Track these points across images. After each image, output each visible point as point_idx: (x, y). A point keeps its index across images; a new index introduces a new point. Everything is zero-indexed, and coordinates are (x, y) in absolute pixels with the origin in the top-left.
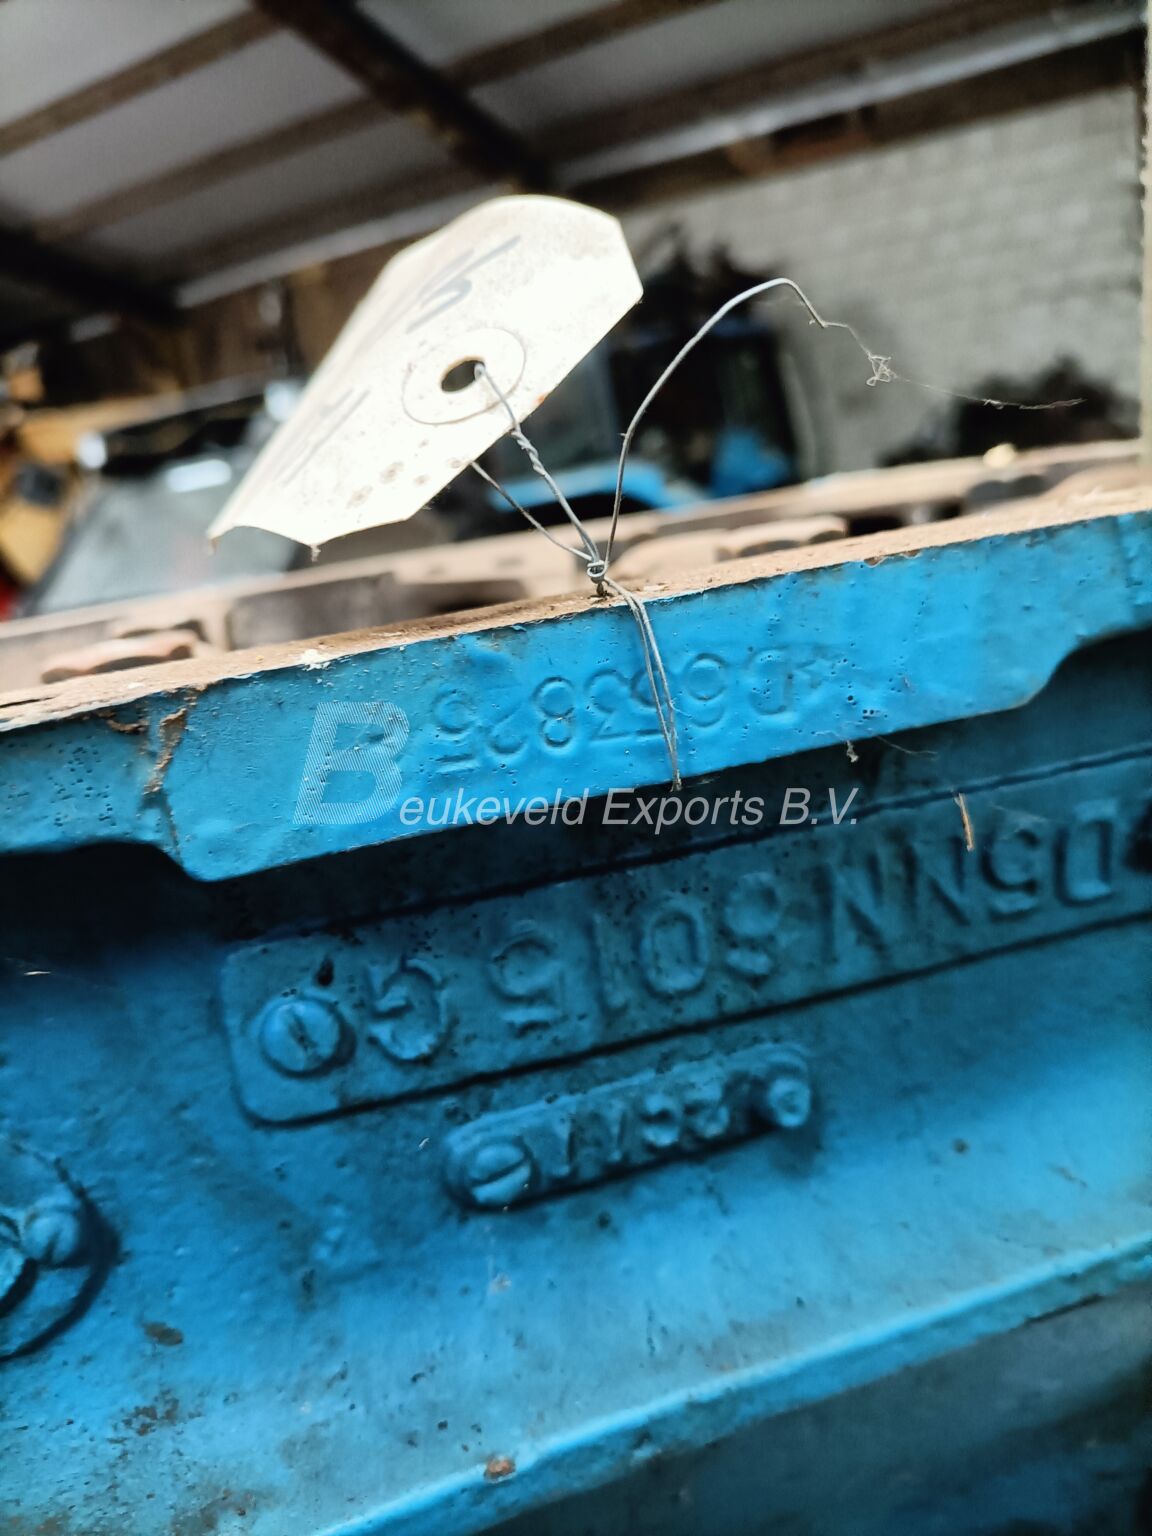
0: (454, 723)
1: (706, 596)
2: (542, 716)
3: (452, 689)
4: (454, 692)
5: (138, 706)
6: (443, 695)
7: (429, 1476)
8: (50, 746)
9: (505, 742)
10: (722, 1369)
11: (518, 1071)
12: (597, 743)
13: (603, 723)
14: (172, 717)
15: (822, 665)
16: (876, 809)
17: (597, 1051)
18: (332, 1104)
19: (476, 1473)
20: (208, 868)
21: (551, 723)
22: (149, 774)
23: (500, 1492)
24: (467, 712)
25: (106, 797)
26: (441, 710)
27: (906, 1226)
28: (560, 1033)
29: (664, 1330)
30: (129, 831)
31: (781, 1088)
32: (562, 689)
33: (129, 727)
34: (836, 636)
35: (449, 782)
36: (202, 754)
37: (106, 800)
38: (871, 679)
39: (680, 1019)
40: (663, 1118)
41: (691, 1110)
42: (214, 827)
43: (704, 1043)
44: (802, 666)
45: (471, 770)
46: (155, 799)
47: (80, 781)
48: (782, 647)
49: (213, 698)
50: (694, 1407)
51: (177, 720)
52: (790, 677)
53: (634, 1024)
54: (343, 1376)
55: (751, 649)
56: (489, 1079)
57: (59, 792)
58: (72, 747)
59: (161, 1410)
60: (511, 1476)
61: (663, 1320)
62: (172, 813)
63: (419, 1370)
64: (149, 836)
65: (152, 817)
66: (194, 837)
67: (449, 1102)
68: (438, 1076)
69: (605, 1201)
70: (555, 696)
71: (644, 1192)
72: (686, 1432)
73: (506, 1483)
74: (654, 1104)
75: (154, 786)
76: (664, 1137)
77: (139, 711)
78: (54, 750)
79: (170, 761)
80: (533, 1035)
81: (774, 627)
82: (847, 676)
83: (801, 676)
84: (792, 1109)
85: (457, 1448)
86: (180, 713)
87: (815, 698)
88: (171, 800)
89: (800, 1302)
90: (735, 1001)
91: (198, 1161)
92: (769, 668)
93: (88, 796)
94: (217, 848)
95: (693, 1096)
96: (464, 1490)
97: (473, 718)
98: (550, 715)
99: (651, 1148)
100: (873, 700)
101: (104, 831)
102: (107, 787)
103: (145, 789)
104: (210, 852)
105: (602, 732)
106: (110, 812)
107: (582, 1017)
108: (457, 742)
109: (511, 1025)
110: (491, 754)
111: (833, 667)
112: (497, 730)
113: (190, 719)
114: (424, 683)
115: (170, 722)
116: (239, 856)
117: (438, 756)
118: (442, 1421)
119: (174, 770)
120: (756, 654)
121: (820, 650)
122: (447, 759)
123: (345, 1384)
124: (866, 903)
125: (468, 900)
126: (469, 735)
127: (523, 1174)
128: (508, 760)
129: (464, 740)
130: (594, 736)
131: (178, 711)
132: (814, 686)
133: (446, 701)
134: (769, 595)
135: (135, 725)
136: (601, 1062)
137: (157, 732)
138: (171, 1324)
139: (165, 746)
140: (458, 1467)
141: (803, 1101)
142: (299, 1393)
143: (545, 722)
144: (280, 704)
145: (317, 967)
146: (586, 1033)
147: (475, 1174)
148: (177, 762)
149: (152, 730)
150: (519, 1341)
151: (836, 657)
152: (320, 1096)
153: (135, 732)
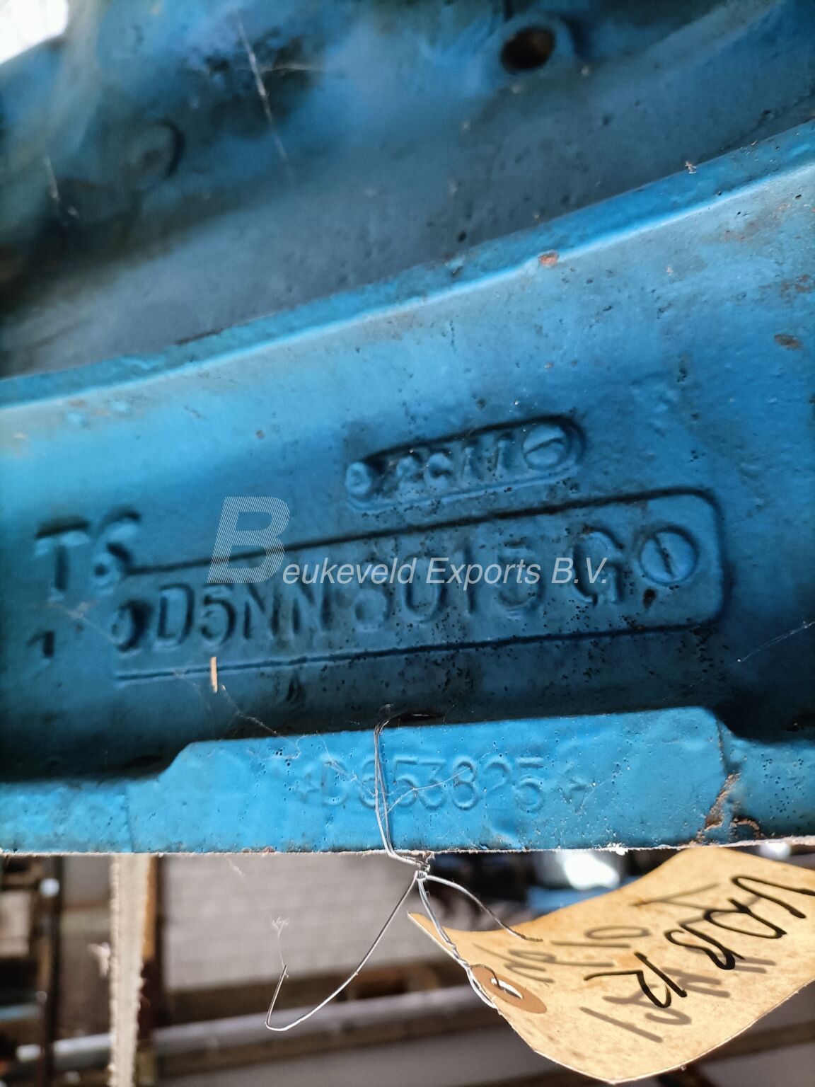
0: (530, 791)
3: (530, 814)
4: (528, 811)
5: (736, 837)
6: (534, 811)
8: (801, 817)
9: (498, 772)
11: (529, 512)
13: (437, 774)
14: (714, 826)
19: (564, 257)
20: (698, 716)
21: (468, 779)
22: (734, 787)
23: (550, 242)
24: (521, 796)
25: (766, 775)
26: (538, 801)
28: (498, 538)
29: (444, 335)
30: (752, 749)
31: (363, 488)
32: (460, 801)
33: (745, 822)
34: (293, 806)
35: (536, 751)
36: (697, 797)
37: (767, 773)
40: (437, 473)
41: (419, 477)
42: (693, 745)
44: (315, 791)
45: (522, 756)
46: (732, 769)
48: (325, 805)
49: (686, 835)
50: (422, 294)
51: (710, 825)
52: (322, 784)
54: (661, 310)
55: (344, 807)
56: (550, 510)
57: (798, 783)
58: (785, 814)
59: (792, 290)
60: (541, 254)
62: (721, 759)
63: (607, 313)
64: (739, 743)
65: (736, 756)
66: (707, 740)
67: (574, 495)
68: (579, 515)
69: (480, 418)
70: (465, 798)
71: (455, 421)
72: (429, 277)
73: (545, 249)
75: (732, 779)
76: (439, 459)
77: (736, 833)
78: (799, 813)
79: (718, 796)
80: (517, 538)
81: (329, 819)
82: (289, 781)
83: (316, 784)
84: (356, 474)
85: (578, 270)
86: (708, 828)
87: (309, 768)
88: (721, 768)
89: (358, 350)
92: (333, 794)
93: (779, 778)
94: (692, 730)
95: (418, 486)
96: (572, 247)
97: (518, 791)
98: (469, 785)
99: (446, 452)
100: (276, 760)
101: (769, 751)
102: (764, 782)
103: (739, 777)
104: (696, 728)
105: (438, 768)
106: (764, 764)
108: (529, 777)
110: (509, 765)
111: (297, 787)
112: (503, 780)
113: (703, 823)
114: (547, 820)
115: (715, 822)
116: (677, 722)
117: (542, 770)
118: (590, 284)
119: (715, 790)
120: (342, 803)
121: (304, 799)
122: (537, 766)
123: (659, 305)
126: (521, 780)
127: (528, 445)
128: (498, 759)
129: (524, 778)
130: (443, 766)
131: (710, 829)
132: (309, 776)
133: (534, 806)
134: (331, 840)
135: (740, 823)
136: (475, 513)
137: (725, 817)
138: (783, 348)
139: (719, 806)
140: (578, 260)
141: (350, 479)
142: (691, 300)
143: (473, 780)
144: (642, 823)
145: (655, 603)
146: (480, 535)
147: (560, 447)
148: (715, 794)
149: (729, 818)
151: (294, 793)
152: (662, 511)
153: (741, 818)
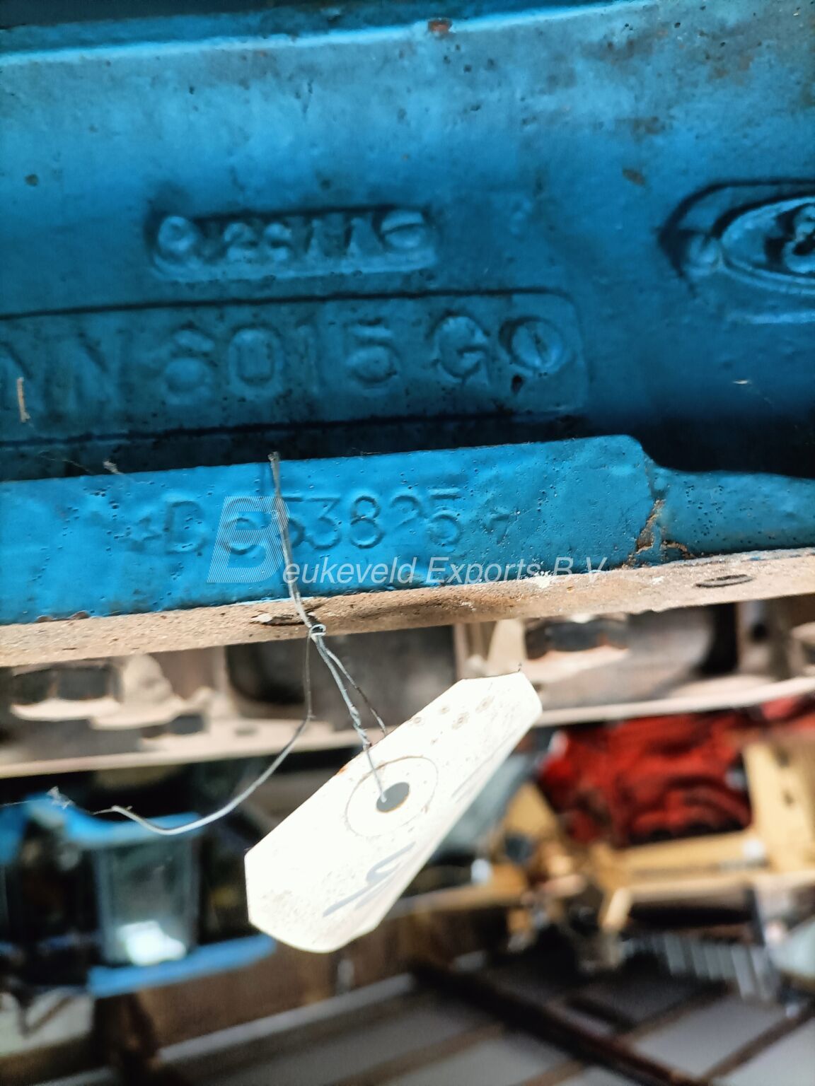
0: (447, 523)
1: (234, 599)
2: (377, 520)
3: (446, 548)
4: (444, 545)
5: (668, 558)
6: (451, 543)
7: (488, 34)
8: (724, 540)
9: (408, 505)
10: (265, 54)
11: (383, 296)
12: (336, 496)
13: (329, 510)
14: (646, 548)
15: (138, 535)
16: (70, 441)
17: (323, 299)
18: (517, 298)
19: (456, 27)
20: (624, 442)
21: (370, 514)
22: (661, 512)
23: (442, 9)
24: (435, 530)
25: (689, 501)
26: (453, 533)
27: (92, 129)
28: (349, 315)
29: (298, 96)
30: (676, 477)
31: (183, 245)
32: (359, 539)
33: (673, 545)
34: (122, 557)
35: (452, 481)
36: (626, 521)
37: (689, 499)
38: (95, 520)
39: (254, 310)
40: (276, 244)
41: (252, 244)
42: (622, 471)
43: (234, 292)
44: (156, 537)
45: (435, 488)
46: (659, 495)
47: (706, 514)
48: (171, 553)
49: (617, 559)
51: (643, 545)
52: (166, 529)
53: (292, 313)
54: (525, 122)
55: (200, 554)
56: (402, 295)
57: (719, 508)
58: (709, 537)
60: (433, 19)
61: (297, 104)
62: (648, 484)
63: (473, 113)
64: (662, 471)
65: (660, 484)
66: (635, 466)
67: (433, 286)
68: (442, 303)
70: (365, 534)
71: (293, 198)
72: (300, 18)
74: (282, 254)
75: (659, 503)
76: (275, 230)
77: (667, 555)
78: (722, 536)
79: (648, 519)
80: (371, 317)
81: (176, 569)
82: (115, 525)
83: (157, 528)
84: (175, 228)
85: (463, 50)
86: (640, 550)
87: (147, 510)
88: (649, 493)
89: (192, 90)
90: (209, 316)
91: (604, 281)
93: (701, 503)
94: (620, 456)
95: (249, 253)
96: (466, 18)
97: (431, 525)
98: (370, 521)
99: (286, 225)
100: (95, 503)
101: (691, 478)
102: (688, 508)
103: (664, 503)
104: (624, 454)
105: (330, 505)
106: (687, 490)
107: (332, 323)
108: (444, 509)
109: (387, 327)
110: (419, 498)
111: (128, 534)
112: (413, 514)
113: (634, 546)
114: (465, 554)
115: (649, 544)
116: (605, 450)
117: (459, 500)
118: (467, 73)
119: (646, 512)
120: (195, 550)
121: (138, 548)
122: (453, 497)
123: (524, 116)
124: (89, 371)
125: (412, 419)
126: (435, 512)
127: (387, 225)
128: (406, 491)
129: (439, 510)
130: (337, 501)
131: (641, 552)
132: (147, 521)
134: (178, 595)
135: (669, 546)
137: (655, 540)
138: (629, 183)
139: (652, 530)
140: (467, 36)
143: (375, 516)
145: (523, 390)
146: (330, 311)
147: (422, 232)
148: (644, 518)
149: (660, 541)
150: (402, 115)
151: (124, 541)
152: (523, 305)
153: (669, 542)
